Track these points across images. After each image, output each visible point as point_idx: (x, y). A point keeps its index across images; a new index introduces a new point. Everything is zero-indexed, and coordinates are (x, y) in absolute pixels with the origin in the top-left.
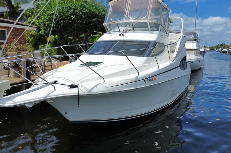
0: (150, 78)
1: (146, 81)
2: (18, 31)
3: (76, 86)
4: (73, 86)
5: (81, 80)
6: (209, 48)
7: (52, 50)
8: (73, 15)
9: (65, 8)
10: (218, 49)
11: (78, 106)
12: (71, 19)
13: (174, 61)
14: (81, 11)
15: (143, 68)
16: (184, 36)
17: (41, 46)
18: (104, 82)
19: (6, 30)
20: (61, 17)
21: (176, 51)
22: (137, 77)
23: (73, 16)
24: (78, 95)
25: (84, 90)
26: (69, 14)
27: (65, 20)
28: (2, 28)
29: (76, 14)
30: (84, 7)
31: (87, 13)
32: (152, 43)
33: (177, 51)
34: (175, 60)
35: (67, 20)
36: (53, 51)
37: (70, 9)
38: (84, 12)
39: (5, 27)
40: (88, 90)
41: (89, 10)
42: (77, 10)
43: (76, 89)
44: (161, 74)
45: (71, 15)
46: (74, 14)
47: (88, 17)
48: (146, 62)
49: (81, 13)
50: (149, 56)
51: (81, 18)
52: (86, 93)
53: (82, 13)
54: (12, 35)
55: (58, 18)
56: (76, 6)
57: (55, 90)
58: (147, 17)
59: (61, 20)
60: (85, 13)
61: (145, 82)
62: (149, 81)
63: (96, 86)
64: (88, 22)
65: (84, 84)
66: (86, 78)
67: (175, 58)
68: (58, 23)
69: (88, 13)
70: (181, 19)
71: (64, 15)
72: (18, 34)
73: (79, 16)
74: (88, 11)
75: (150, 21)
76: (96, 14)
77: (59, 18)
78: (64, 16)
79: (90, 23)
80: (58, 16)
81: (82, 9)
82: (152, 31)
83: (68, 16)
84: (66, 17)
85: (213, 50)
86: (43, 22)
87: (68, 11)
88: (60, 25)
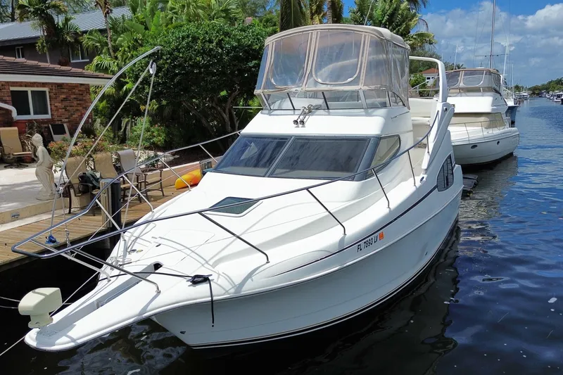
0: (370, 238)
1: (362, 247)
2: (74, 91)
3: (205, 279)
4: (197, 280)
6: (530, 89)
7: (153, 132)
8: (202, 54)
9: (183, 38)
11: (213, 326)
12: (196, 65)
13: (424, 179)
14: (219, 44)
15: (351, 211)
16: (446, 109)
17: (127, 120)
18: (268, 262)
19: (46, 89)
20: (173, 60)
21: (428, 152)
22: (342, 240)
23: (203, 58)
24: (212, 301)
25: (227, 286)
26: (192, 54)
27: (184, 68)
28: (37, 87)
29: (208, 53)
30: (227, 34)
31: (234, 48)
32: (372, 142)
33: (430, 151)
34: (425, 176)
35: (188, 67)
36: (155, 134)
37: (195, 39)
38: (227, 46)
39: (44, 85)
40: (236, 286)
41: (239, 41)
42: (210, 41)
43: (205, 286)
44: (395, 219)
45: (196, 56)
46: (203, 52)
47: (236, 58)
48: (360, 193)
49: (220, 51)
50: (365, 176)
51: (220, 60)
52: (231, 293)
53: (222, 48)
54: (62, 101)
55: (167, 63)
56: (207, 33)
57: (159, 292)
58: (358, 77)
59: (175, 67)
60: (228, 50)
61: (359, 248)
62: (368, 244)
63: (250, 275)
64: (238, 70)
65: (221, 268)
67: (426, 170)
68: (167, 74)
69: (235, 47)
70: (437, 64)
71: (181, 55)
72: (75, 96)
73: (215, 57)
74: (235, 44)
75: (366, 88)
76: (255, 50)
77: (171, 63)
78: (182, 57)
79: (241, 72)
80: (167, 59)
81: (222, 39)
82: (370, 111)
83: (191, 59)
84: (186, 61)
85: (538, 94)
86: (133, 71)
87: (189, 47)
88: (172, 79)
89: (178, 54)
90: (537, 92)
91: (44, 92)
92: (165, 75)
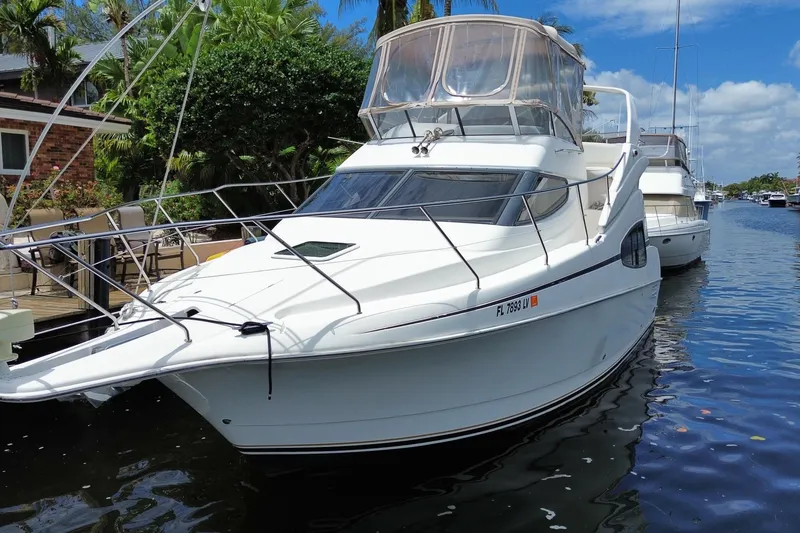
0: (517, 299)
1: (505, 309)
2: (67, 138)
3: (262, 328)
4: (250, 329)
5: (279, 305)
6: (725, 189)
7: (183, 203)
8: (257, 80)
9: (230, 58)
10: (755, 193)
11: (270, 398)
12: (247, 96)
13: (602, 240)
14: (283, 66)
15: (494, 263)
16: (636, 153)
17: (147, 187)
18: (360, 312)
19: (25, 133)
20: (213, 88)
21: (609, 204)
22: (473, 296)
23: (257, 86)
24: (270, 359)
25: (288, 343)
26: (242, 79)
27: (229, 100)
28: (12, 127)
29: (266, 79)
30: (295, 54)
31: (304, 73)
32: (525, 177)
33: (612, 202)
34: (604, 236)
35: (235, 97)
36: (186, 205)
37: (247, 59)
38: (294, 69)
39: (23, 124)
40: (301, 342)
41: (311, 63)
42: (270, 63)
43: (261, 338)
44: (556, 282)
45: (248, 81)
46: (258, 78)
47: (306, 87)
48: (504, 243)
49: (283, 76)
50: (514, 220)
51: (284, 91)
52: (295, 351)
53: (286, 73)
54: (48, 150)
55: (204, 91)
56: (265, 51)
57: (189, 341)
58: (508, 86)
59: (216, 97)
60: (295, 75)
61: (500, 311)
62: (514, 308)
63: (331, 327)
64: (309, 105)
65: (290, 321)
66: (299, 297)
67: (605, 227)
68: (203, 108)
69: (307, 73)
70: (625, 95)
71: (225, 81)
72: (69, 146)
73: (275, 84)
74: (306, 68)
75: (519, 103)
76: (335, 78)
77: (210, 92)
78: (227, 84)
79: (314, 107)
80: (204, 86)
81: (287, 61)
82: (524, 137)
83: (239, 86)
84: (231, 89)
85: (737, 196)
86: (154, 105)
87: (237, 69)
88: (211, 115)
89: (220, 79)
90: (734, 192)
91: (23, 136)
92: (201, 108)
